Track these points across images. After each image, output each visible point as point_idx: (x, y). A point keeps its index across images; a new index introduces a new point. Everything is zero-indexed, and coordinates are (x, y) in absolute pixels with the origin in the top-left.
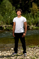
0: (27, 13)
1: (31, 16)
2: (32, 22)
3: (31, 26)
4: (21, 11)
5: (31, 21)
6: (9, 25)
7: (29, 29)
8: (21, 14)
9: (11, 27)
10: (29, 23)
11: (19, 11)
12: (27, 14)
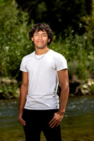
0: (73, 34)
1: (87, 45)
2: (88, 68)
3: (86, 82)
4: (47, 31)
5: (88, 63)
6: (4, 80)
7: (80, 94)
8: (48, 44)
9: (12, 84)
10: (77, 73)
11: (41, 33)
12: (71, 37)
